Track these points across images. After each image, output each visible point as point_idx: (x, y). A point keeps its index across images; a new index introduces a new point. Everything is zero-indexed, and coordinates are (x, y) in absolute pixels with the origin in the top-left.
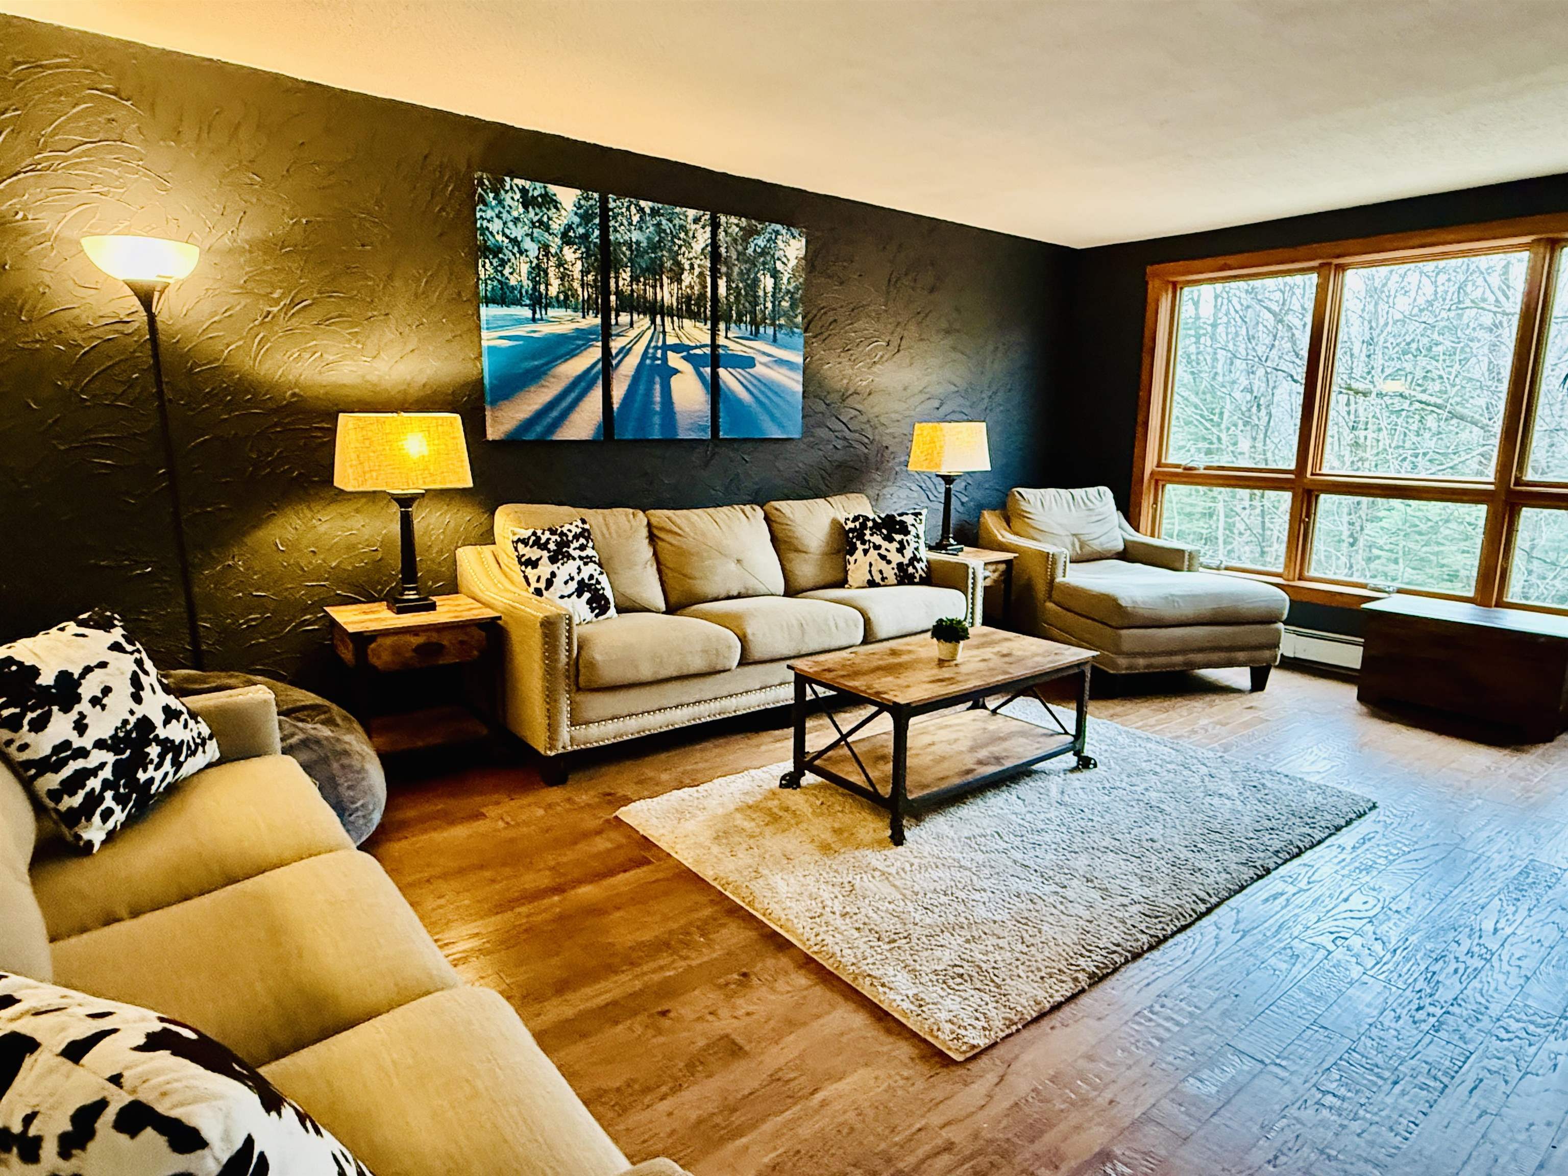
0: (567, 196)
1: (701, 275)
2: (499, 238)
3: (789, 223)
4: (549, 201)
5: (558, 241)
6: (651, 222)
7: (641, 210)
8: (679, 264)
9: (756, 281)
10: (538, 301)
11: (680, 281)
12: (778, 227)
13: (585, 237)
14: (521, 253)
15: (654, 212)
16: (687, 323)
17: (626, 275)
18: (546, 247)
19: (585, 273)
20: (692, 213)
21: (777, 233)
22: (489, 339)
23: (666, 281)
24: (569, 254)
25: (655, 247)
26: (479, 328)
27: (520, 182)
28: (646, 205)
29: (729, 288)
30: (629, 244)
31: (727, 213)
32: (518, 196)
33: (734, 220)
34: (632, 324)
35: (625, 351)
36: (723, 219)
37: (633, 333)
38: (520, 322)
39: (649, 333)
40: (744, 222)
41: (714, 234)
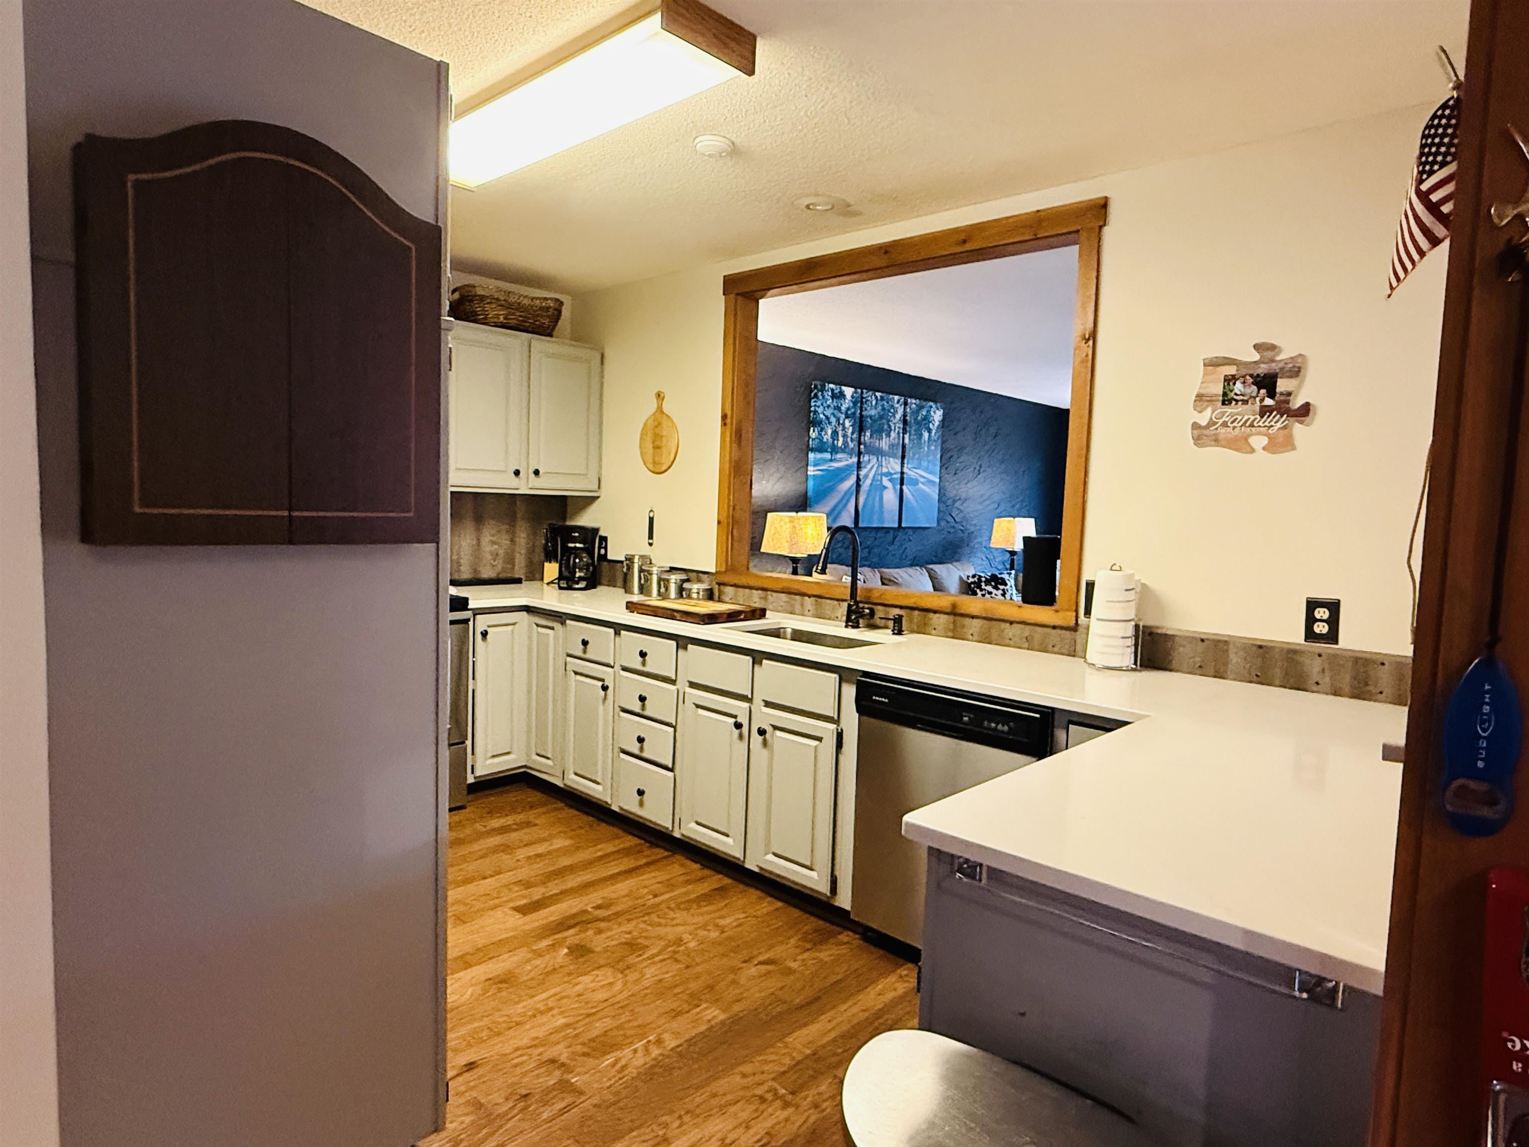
0: (848, 391)
1: (899, 433)
2: (822, 416)
3: (935, 402)
4: (842, 395)
5: (843, 416)
6: (880, 403)
7: (876, 397)
8: (890, 427)
9: (921, 434)
10: (834, 450)
11: (890, 436)
12: (931, 404)
13: (854, 413)
14: (829, 424)
15: (882, 398)
16: (891, 459)
17: (868, 434)
18: (838, 420)
19: (853, 433)
20: (896, 398)
21: (931, 407)
22: (811, 471)
23: (884, 436)
24: (848, 423)
25: (881, 417)
26: (807, 465)
27: (832, 386)
28: (878, 394)
29: (910, 439)
30: (871, 417)
31: (911, 397)
32: (830, 394)
33: (914, 401)
34: (869, 460)
35: (866, 476)
36: (909, 400)
37: (869, 467)
38: (825, 461)
39: (876, 466)
40: (918, 401)
41: (905, 409)
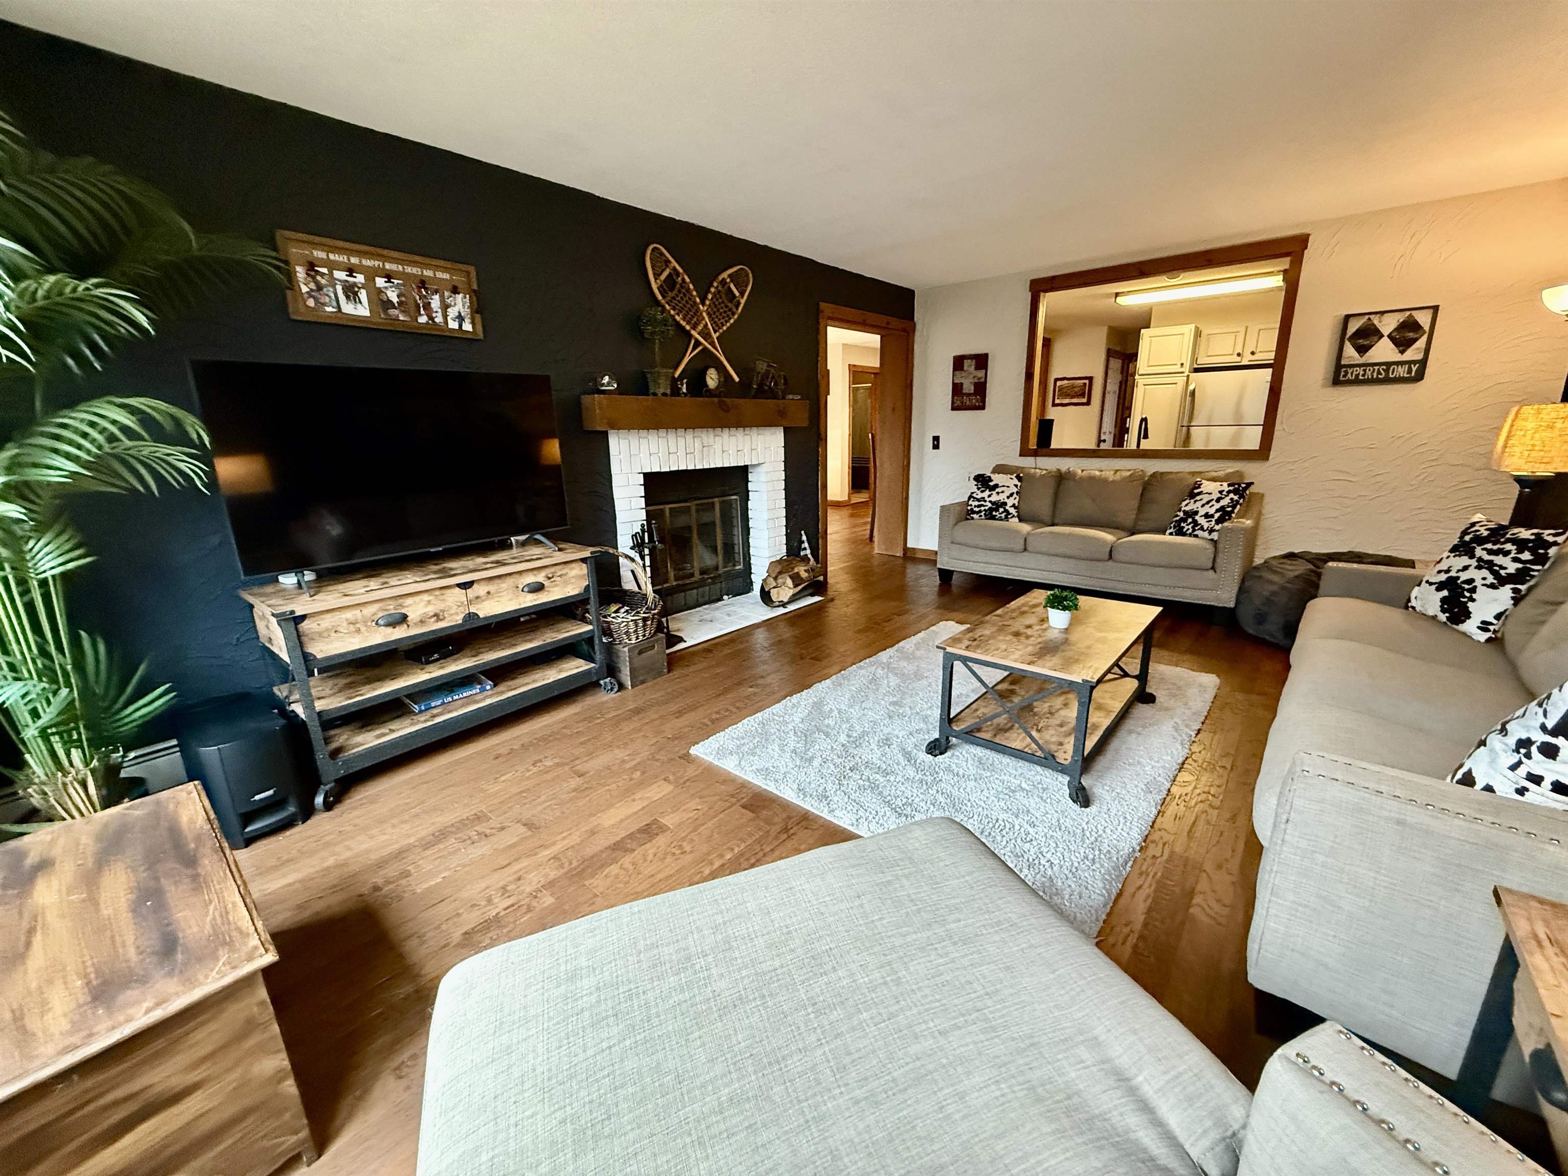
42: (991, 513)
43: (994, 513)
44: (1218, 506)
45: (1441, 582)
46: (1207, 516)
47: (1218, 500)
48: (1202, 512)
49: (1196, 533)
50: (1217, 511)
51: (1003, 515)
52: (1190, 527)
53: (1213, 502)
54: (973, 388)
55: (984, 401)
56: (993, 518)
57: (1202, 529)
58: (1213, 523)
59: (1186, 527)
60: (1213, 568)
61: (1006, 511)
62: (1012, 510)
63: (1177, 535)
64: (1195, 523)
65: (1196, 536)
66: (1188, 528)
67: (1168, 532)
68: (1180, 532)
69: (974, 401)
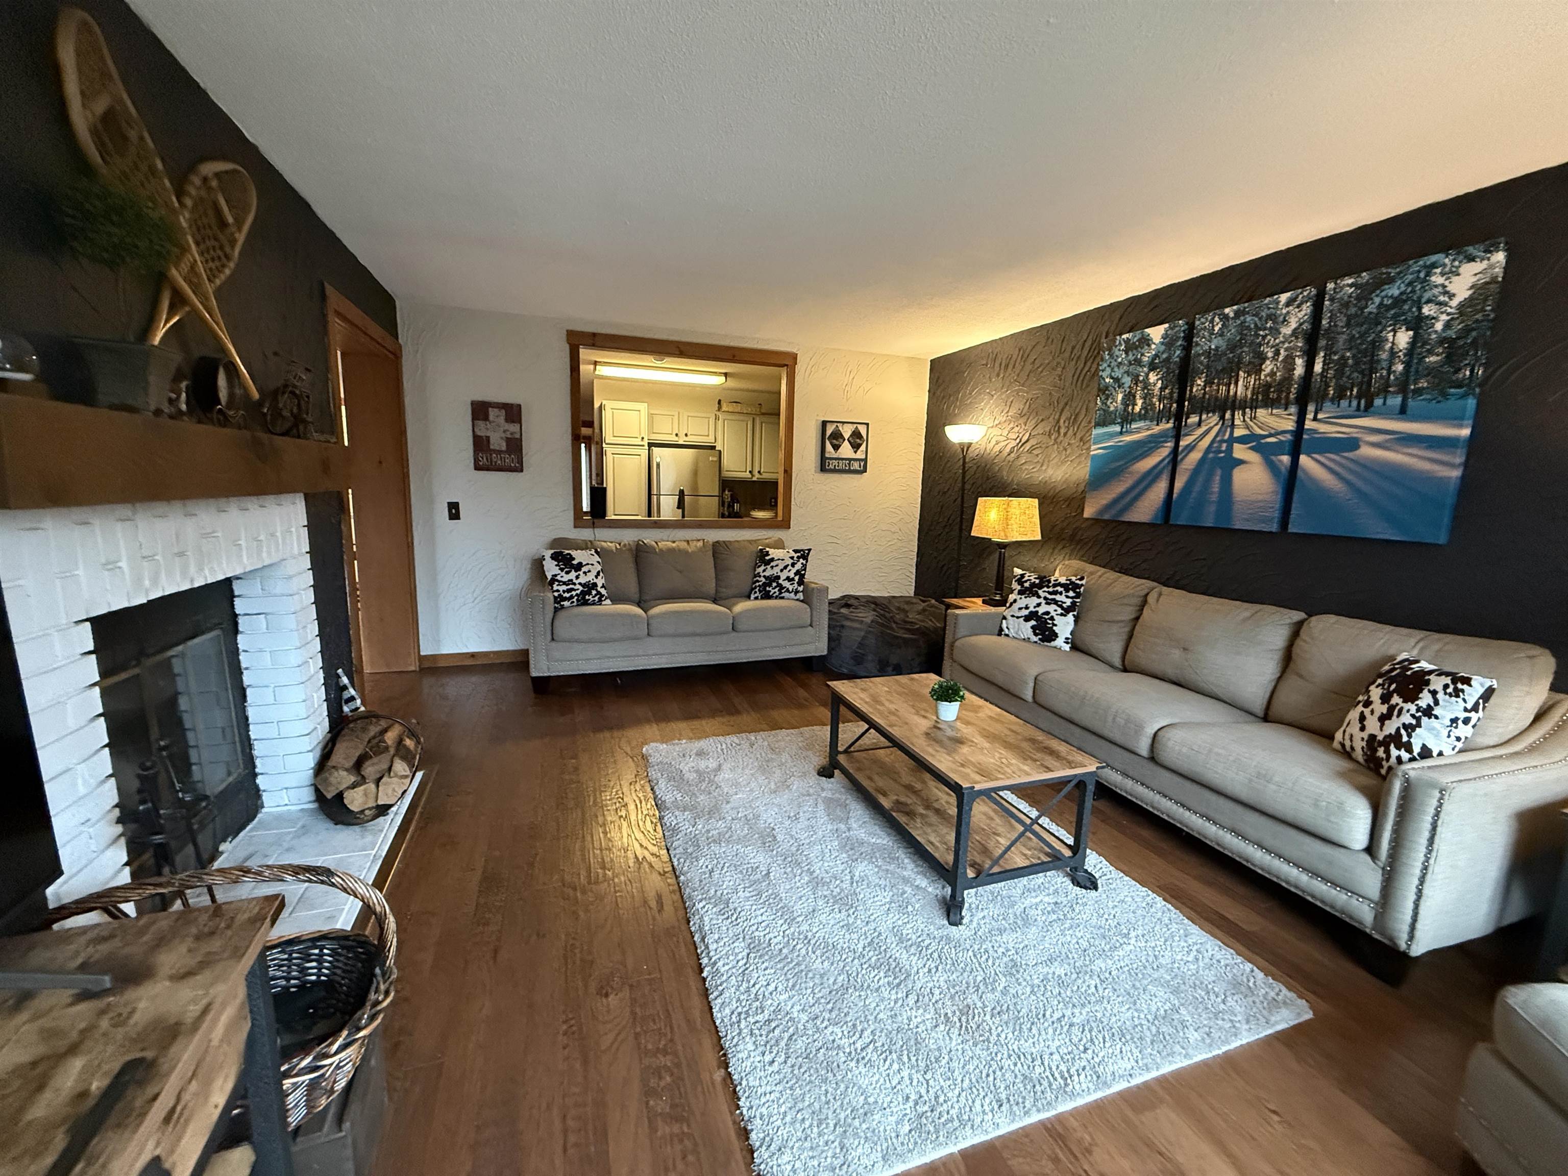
0: (1157, 333)
1: (1290, 358)
2: (1108, 380)
4: (1144, 342)
5: (1146, 370)
6: (1234, 325)
7: (1225, 317)
8: (1261, 355)
9: (1378, 342)
12: (1436, 258)
13: (1168, 360)
14: (1119, 387)
15: (1239, 314)
16: (1261, 413)
17: (1201, 381)
18: (1137, 377)
19: (1162, 389)
20: (1285, 297)
21: (1432, 266)
23: (1242, 375)
24: (1153, 377)
25: (1235, 346)
26: (1089, 443)
27: (1126, 336)
28: (1231, 310)
30: (1208, 353)
31: (1339, 276)
32: (1123, 346)
33: (1347, 281)
34: (1201, 423)
35: (1191, 448)
36: (1330, 286)
37: (1200, 431)
38: (1112, 435)
39: (1217, 429)
41: (1315, 308)
42: (584, 598)
43: (587, 597)
44: (794, 570)
45: (1025, 616)
46: (788, 579)
47: (793, 565)
48: (783, 576)
49: (783, 595)
50: (796, 574)
51: (596, 598)
52: (776, 590)
53: (790, 567)
54: (504, 444)
55: (521, 463)
56: (585, 603)
57: (788, 591)
58: (796, 585)
59: (773, 591)
60: (811, 625)
61: (599, 593)
62: (603, 591)
63: (762, 598)
64: (781, 587)
65: (783, 598)
66: (774, 591)
67: (753, 596)
68: (767, 596)
69: (508, 460)
